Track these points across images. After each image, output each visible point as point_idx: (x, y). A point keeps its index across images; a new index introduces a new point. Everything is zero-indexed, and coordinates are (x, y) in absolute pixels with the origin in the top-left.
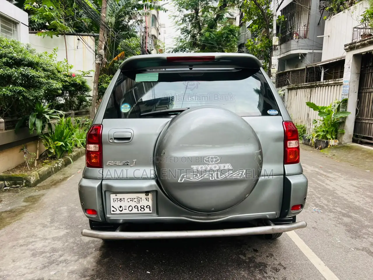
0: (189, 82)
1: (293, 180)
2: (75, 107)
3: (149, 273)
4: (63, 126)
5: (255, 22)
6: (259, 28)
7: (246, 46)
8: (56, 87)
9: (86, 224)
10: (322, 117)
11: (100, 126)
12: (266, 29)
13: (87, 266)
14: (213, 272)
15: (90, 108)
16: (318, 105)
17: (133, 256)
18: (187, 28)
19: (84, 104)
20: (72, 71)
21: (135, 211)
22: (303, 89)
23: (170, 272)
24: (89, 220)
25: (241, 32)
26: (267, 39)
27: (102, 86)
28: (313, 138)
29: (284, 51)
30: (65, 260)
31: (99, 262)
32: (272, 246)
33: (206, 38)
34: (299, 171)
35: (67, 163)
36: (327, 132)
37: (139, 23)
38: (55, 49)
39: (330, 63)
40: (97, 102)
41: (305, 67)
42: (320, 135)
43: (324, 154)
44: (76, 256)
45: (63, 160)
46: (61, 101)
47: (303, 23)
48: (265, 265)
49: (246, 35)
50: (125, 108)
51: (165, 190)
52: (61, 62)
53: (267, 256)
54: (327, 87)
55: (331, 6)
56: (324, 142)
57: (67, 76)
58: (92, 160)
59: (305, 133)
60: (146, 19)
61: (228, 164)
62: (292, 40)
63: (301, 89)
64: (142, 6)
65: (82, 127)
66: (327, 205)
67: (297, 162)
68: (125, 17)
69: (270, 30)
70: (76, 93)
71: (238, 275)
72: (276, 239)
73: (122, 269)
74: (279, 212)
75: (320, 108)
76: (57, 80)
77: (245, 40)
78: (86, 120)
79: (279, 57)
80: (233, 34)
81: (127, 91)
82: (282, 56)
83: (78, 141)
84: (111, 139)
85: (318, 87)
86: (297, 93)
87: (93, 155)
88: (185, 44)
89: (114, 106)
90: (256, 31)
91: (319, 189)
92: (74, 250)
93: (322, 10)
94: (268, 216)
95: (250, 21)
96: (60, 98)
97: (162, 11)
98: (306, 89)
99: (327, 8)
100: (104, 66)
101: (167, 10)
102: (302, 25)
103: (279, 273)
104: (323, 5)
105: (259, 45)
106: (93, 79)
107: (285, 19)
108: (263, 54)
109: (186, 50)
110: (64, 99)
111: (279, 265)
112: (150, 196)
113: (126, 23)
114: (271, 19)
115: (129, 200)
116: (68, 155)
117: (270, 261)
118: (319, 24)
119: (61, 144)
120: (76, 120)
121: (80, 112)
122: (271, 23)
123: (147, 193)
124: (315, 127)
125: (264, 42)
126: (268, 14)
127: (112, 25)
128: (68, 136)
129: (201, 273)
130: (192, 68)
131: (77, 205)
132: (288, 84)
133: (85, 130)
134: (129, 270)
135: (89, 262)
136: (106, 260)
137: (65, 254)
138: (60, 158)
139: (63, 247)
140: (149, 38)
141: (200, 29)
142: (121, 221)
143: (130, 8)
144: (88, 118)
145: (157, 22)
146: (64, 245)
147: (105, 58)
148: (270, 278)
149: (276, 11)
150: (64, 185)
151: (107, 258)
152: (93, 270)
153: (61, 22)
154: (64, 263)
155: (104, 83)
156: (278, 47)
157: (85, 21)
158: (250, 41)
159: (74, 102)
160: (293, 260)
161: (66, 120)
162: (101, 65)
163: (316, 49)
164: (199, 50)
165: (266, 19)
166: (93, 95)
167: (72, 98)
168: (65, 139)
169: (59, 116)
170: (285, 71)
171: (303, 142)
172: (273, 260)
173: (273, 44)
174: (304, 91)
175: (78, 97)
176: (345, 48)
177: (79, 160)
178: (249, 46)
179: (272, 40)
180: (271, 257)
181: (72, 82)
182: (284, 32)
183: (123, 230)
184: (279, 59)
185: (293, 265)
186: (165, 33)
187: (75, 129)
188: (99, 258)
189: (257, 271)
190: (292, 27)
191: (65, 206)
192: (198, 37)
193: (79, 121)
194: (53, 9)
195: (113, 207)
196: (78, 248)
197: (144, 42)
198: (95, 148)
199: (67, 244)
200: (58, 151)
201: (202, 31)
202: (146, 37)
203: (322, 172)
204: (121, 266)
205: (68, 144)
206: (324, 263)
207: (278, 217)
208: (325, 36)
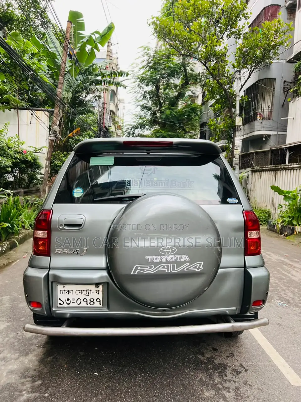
0: (146, 166)
1: (254, 273)
2: (24, 185)
3: (97, 374)
4: (10, 206)
5: (217, 102)
6: (221, 108)
7: (208, 126)
8: (5, 164)
9: (30, 316)
10: (288, 202)
11: (50, 211)
12: (229, 108)
13: (28, 365)
14: (168, 374)
15: (41, 187)
16: (283, 189)
17: (80, 355)
18: (147, 104)
19: (34, 182)
20: (24, 147)
21: (84, 304)
22: (267, 171)
23: (120, 373)
24: (33, 313)
25: (203, 110)
26: (230, 119)
27: (55, 164)
28: (278, 224)
29: (247, 131)
30: (4, 358)
31: (42, 361)
32: (233, 344)
33: (167, 116)
34: (261, 264)
35: (13, 246)
36: (293, 218)
37: (97, 99)
38: (6, 124)
39: (294, 146)
40: (49, 180)
41: (269, 149)
42: (285, 220)
43: (290, 241)
44: (16, 353)
45: (8, 243)
46: (11, 178)
47: (266, 104)
48: (225, 367)
49: (208, 114)
50: (78, 193)
51: (117, 283)
52: (12, 138)
53: (228, 357)
54: (292, 170)
55: (295, 88)
56: (290, 228)
57: (18, 153)
58: (39, 247)
59: (270, 218)
60: (104, 95)
61: (185, 256)
62: (256, 121)
63: (266, 171)
64: (101, 81)
65: (31, 207)
66: (293, 299)
67: (258, 253)
68: (82, 93)
69: (233, 110)
70: (27, 170)
71: (195, 378)
72: (237, 336)
73: (67, 370)
74: (239, 307)
75: (285, 192)
76: (6, 157)
77: (208, 119)
78: (36, 200)
79: (242, 138)
80: (195, 113)
81: (81, 172)
82: (245, 136)
83: (26, 222)
84: (61, 225)
85: (283, 170)
86: (261, 176)
87: (40, 242)
88: (145, 121)
89: (66, 188)
90: (218, 111)
91: (285, 281)
92: (14, 346)
93: (286, 91)
94: (227, 312)
95: (213, 100)
96: (9, 175)
97: (122, 87)
98: (270, 172)
99: (292, 90)
100: (58, 142)
101: (127, 87)
102: (266, 106)
103: (240, 375)
104: (288, 87)
105: (221, 125)
106: (45, 155)
107: (248, 100)
108: (226, 134)
109: (145, 127)
110: (13, 177)
111: (240, 366)
112: (101, 288)
113: (83, 98)
114: (234, 99)
115: (78, 292)
116: (14, 238)
117: (230, 362)
118: (283, 105)
119: (7, 226)
120: (25, 199)
121: (30, 191)
122: (234, 102)
123: (97, 285)
124: (281, 211)
125: (227, 122)
126: (231, 93)
127: (68, 100)
128: (15, 217)
129: (154, 375)
130: (149, 153)
131: (20, 295)
132: (252, 166)
133: (34, 210)
134: (75, 370)
135: (30, 361)
136: (49, 359)
137: (5, 351)
138: (5, 241)
139: (3, 342)
140: (107, 114)
141: (161, 107)
142: (68, 315)
143: (88, 83)
144: (38, 198)
145: (116, 97)
146: (4, 340)
147: (59, 134)
148: (230, 382)
149: (239, 91)
150: (8, 271)
151: (50, 356)
152: (35, 370)
153: (14, 96)
154: (3, 361)
155: (57, 160)
156: (242, 127)
157: (40, 96)
158: (213, 121)
159: (24, 180)
160: (255, 361)
161: (14, 199)
162: (55, 141)
163: (280, 130)
164: (160, 127)
165: (229, 99)
166: (45, 173)
167: (22, 175)
168: (12, 220)
169: (6, 195)
170: (249, 152)
171: (268, 227)
172: (234, 361)
173: (236, 125)
174: (268, 174)
175: (28, 174)
177: (26, 243)
178: (211, 125)
179: (235, 121)
180: (232, 358)
181: (23, 159)
182: (247, 113)
183: (70, 326)
184: (242, 140)
185: (255, 367)
186: (124, 109)
187: (24, 209)
188: (42, 356)
189: (216, 373)
190: (256, 107)
191: (8, 295)
192: (158, 115)
193: (28, 200)
194: (7, 82)
195: (60, 299)
196: (19, 344)
197: (102, 118)
198: (43, 235)
199: (7, 339)
200: (4, 233)
201: (163, 109)
202: (103, 114)
203: (287, 261)
204: (65, 366)
205: (15, 225)
206: (289, 365)
207: (239, 313)
208: (290, 118)
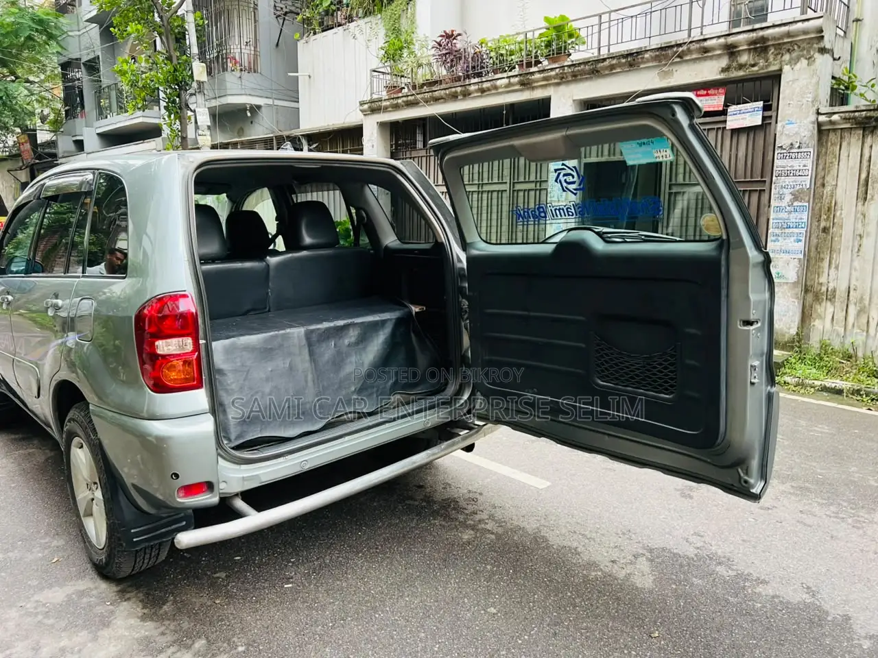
3: (290, 586)
23: (325, 569)
39: (320, 132)
47: (245, 38)
49: (82, 38)
53: (444, 488)
55: (307, 15)
62: (225, 73)
73: (227, 604)
99: (300, 17)
103: (479, 502)
107: (203, 21)
111: (469, 493)
118: (277, 45)
134: (244, 599)
136: (166, 608)
148: (477, 513)
160: (480, 481)
165: (161, 14)
172: (456, 490)
173: (195, 78)
176: (361, 108)
178: (124, 73)
179: (193, 69)
180: (450, 487)
185: (486, 486)
188: (145, 611)
190: (222, 41)
204: (217, 602)
208: (302, 74)
